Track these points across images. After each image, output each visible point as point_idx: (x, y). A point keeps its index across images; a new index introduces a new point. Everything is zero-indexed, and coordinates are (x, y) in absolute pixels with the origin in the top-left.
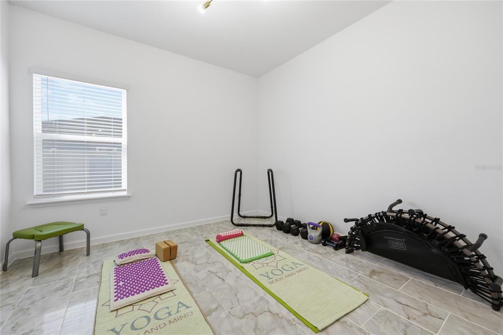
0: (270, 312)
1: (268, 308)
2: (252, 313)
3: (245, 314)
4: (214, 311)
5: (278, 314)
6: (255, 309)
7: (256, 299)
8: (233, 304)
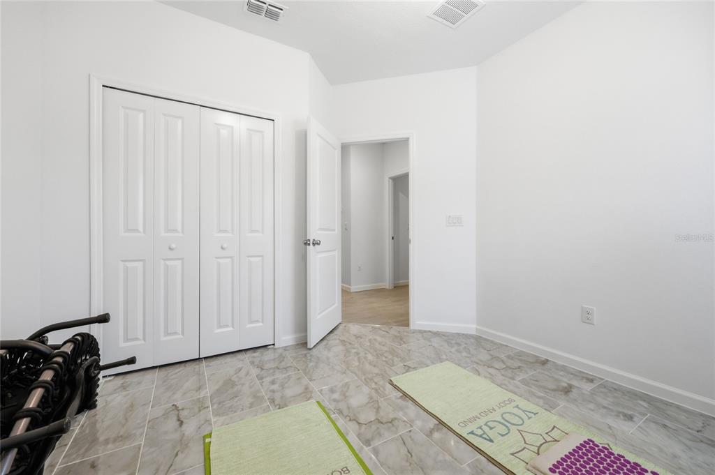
0: (359, 423)
1: (360, 429)
2: (382, 423)
3: (391, 422)
4: (433, 429)
5: (350, 420)
6: (378, 428)
7: (376, 443)
8: (410, 437)
